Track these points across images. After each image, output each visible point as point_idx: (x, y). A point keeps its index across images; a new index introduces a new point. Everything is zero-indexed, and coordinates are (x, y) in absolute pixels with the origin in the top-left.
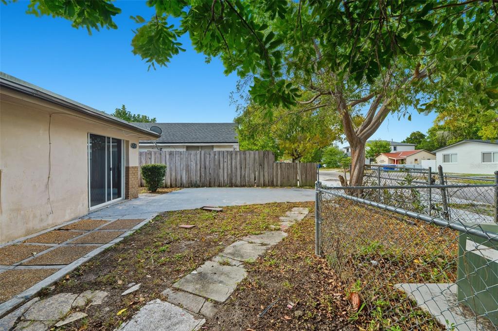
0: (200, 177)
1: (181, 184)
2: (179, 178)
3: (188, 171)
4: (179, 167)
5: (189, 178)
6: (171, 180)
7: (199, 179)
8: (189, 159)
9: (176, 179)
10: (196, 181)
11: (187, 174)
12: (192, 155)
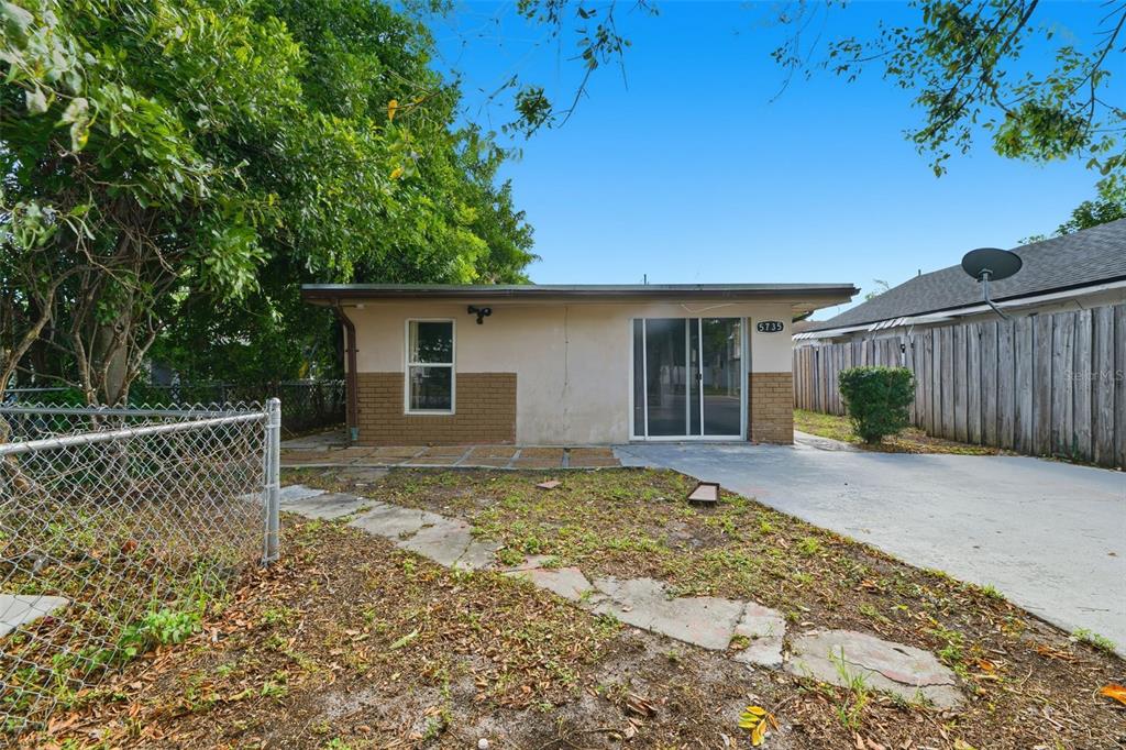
0: (1094, 420)
1: (1017, 439)
2: (1009, 414)
3: (1044, 393)
4: (1011, 376)
5: (1043, 421)
6: (983, 419)
7: (1087, 427)
8: (1047, 344)
9: (999, 419)
10: (1075, 437)
11: (1038, 401)
12: (1058, 332)
